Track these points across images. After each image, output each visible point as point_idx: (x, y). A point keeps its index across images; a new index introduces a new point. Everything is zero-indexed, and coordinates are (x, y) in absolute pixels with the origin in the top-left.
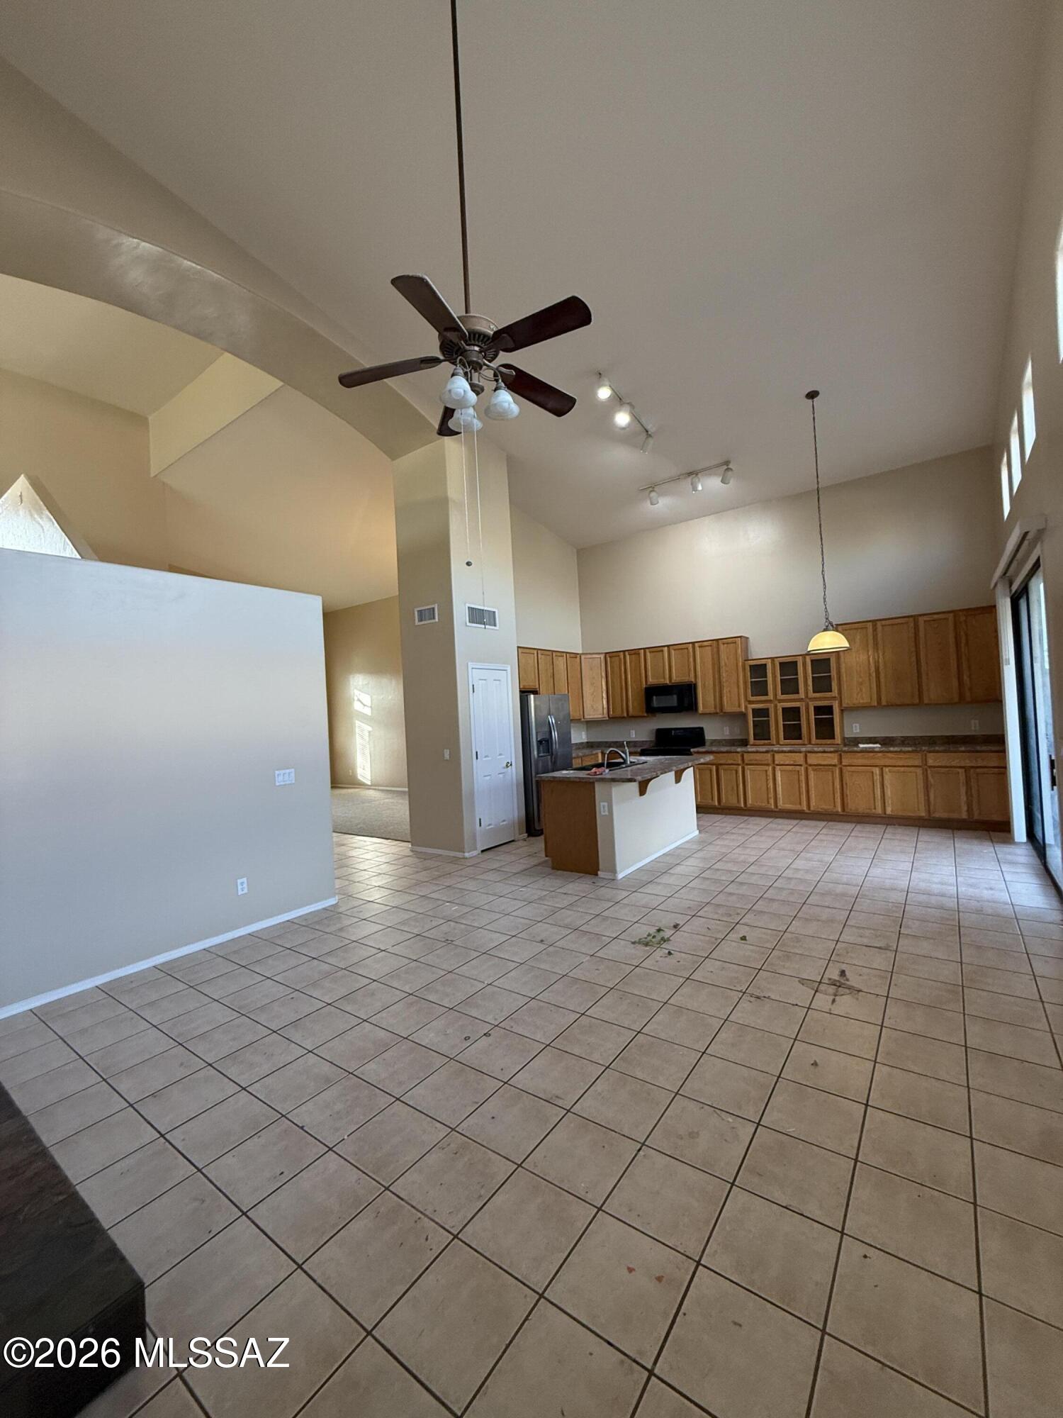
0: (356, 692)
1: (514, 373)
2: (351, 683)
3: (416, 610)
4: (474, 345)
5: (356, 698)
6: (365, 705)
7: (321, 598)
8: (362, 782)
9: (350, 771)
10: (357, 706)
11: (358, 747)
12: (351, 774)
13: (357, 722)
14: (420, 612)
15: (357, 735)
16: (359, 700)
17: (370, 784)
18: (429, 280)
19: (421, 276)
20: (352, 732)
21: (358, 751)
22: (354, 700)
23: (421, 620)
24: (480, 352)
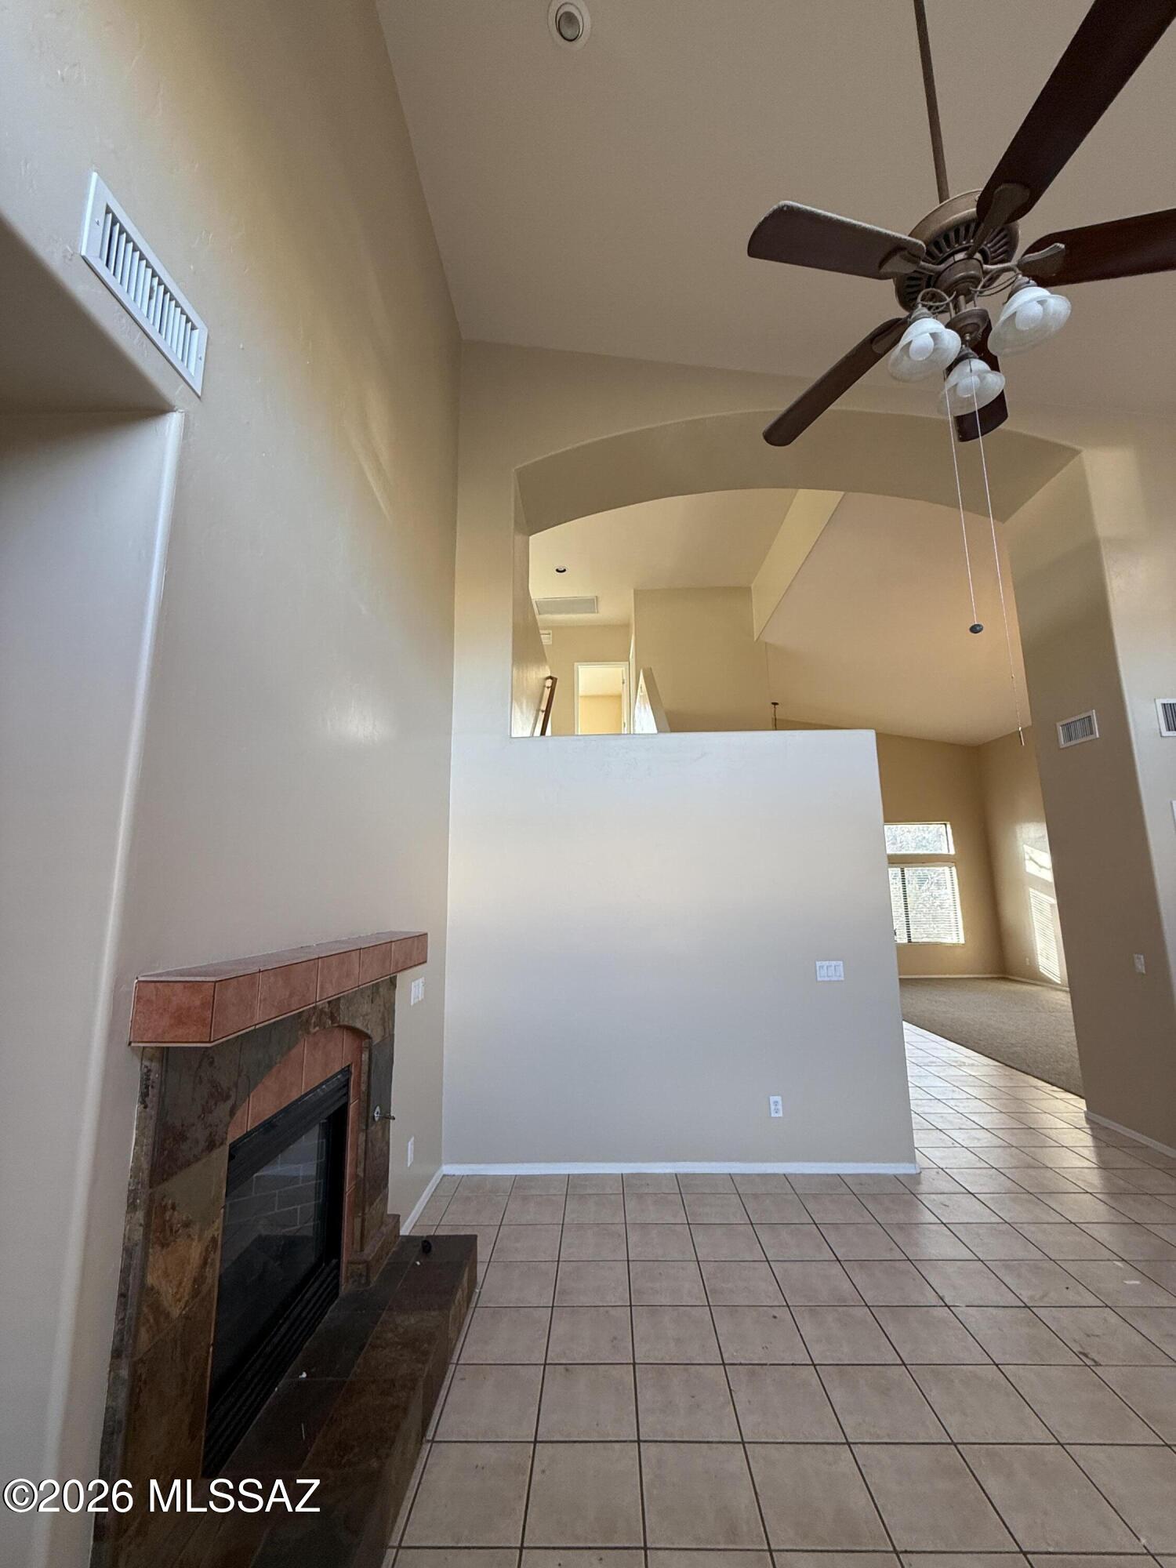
0: (1027, 848)
1: (1062, 246)
2: (1019, 835)
3: (1059, 724)
4: (953, 254)
5: (1027, 857)
6: (1041, 867)
7: (874, 731)
8: (1047, 977)
9: (1027, 959)
10: (1030, 868)
11: (1036, 925)
12: (1028, 964)
13: (1031, 890)
14: (1067, 727)
15: (1033, 909)
16: (1031, 859)
17: (1060, 982)
18: (790, 203)
19: (775, 207)
20: (1026, 906)
21: (1037, 934)
22: (1025, 859)
23: (1069, 738)
24: (970, 257)
